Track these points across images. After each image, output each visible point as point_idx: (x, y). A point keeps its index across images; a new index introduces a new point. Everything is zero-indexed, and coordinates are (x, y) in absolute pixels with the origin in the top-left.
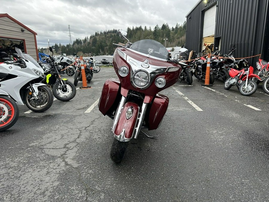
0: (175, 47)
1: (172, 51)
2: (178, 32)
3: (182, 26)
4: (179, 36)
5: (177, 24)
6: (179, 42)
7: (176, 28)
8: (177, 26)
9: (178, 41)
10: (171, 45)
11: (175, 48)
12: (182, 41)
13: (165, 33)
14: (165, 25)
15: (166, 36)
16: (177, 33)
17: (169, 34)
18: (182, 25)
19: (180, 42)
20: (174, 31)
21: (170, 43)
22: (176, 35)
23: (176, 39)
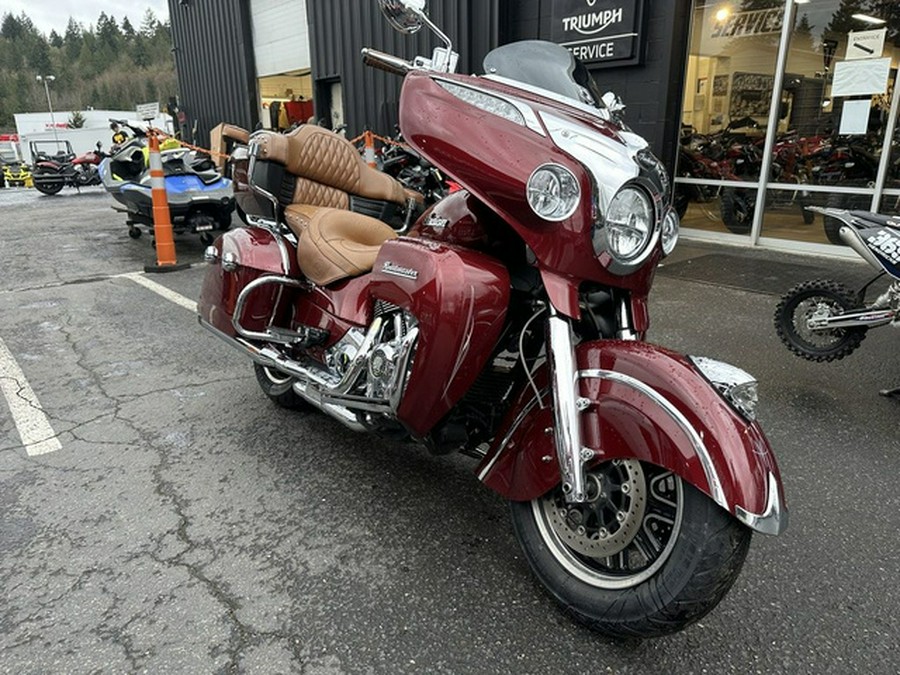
0: (85, 109)
1: (78, 127)
2: (82, 51)
3: (95, 31)
4: (89, 68)
5: (71, 21)
6: (95, 91)
7: (71, 35)
8: (70, 27)
9: (91, 89)
10: (63, 103)
11: (85, 114)
12: (104, 87)
13: (24, 52)
14: (15, 18)
15: (30, 64)
16: (77, 56)
17: (44, 57)
18: (91, 28)
19: (100, 92)
20: (64, 48)
21: (59, 96)
22: (77, 64)
23: (81, 80)
